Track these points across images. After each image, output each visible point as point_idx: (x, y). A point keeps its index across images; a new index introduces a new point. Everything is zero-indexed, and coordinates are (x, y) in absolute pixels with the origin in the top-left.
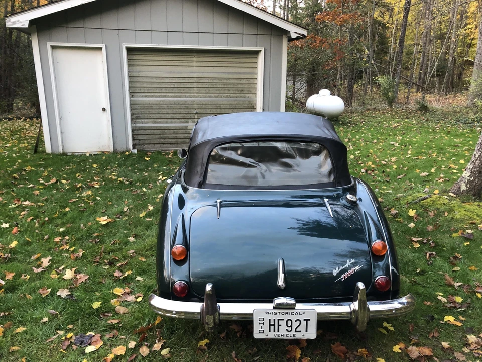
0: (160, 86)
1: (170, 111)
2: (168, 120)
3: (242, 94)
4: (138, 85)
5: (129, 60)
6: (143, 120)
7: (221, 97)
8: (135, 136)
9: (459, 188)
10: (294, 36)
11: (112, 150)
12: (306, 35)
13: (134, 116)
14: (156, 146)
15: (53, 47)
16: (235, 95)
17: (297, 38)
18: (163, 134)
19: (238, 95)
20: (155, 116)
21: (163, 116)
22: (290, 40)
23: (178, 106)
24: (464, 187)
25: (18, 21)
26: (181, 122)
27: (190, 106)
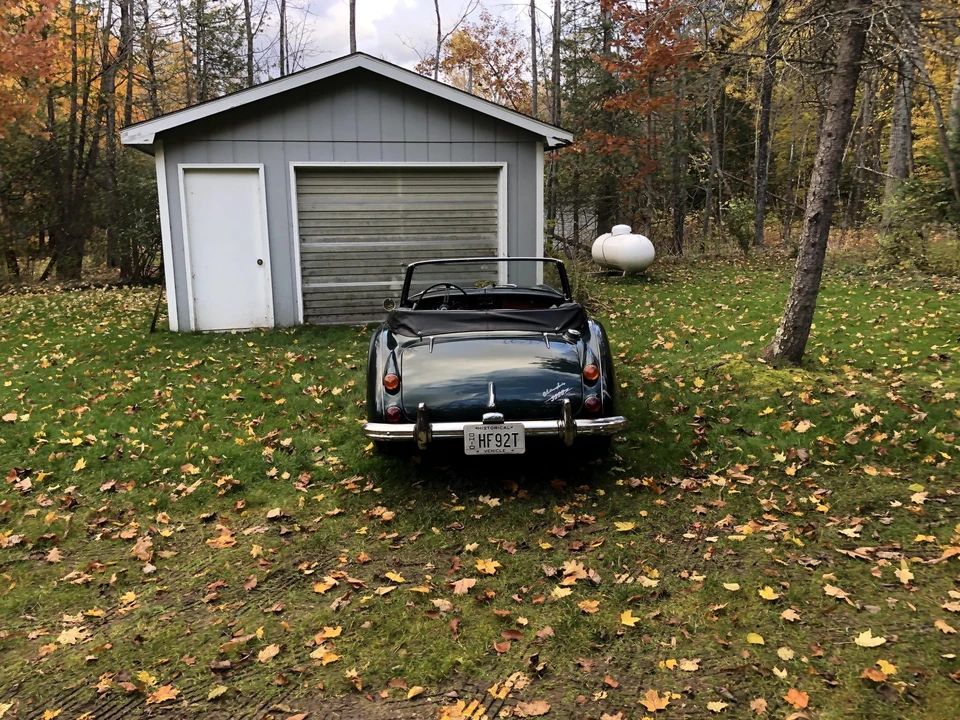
0: (345, 224)
1: (362, 264)
2: (360, 277)
3: (475, 235)
4: (313, 224)
5: (298, 186)
6: (319, 278)
7: (442, 239)
8: (307, 303)
9: (772, 351)
10: (552, 143)
11: (271, 324)
12: (571, 141)
13: (307, 272)
14: (340, 318)
15: (186, 171)
16: (464, 235)
17: (558, 146)
18: (351, 299)
19: (469, 235)
20: (339, 271)
21: (352, 271)
22: (547, 148)
23: (375, 255)
24: (777, 350)
25: (139, 134)
26: (380, 280)
27: (394, 255)
